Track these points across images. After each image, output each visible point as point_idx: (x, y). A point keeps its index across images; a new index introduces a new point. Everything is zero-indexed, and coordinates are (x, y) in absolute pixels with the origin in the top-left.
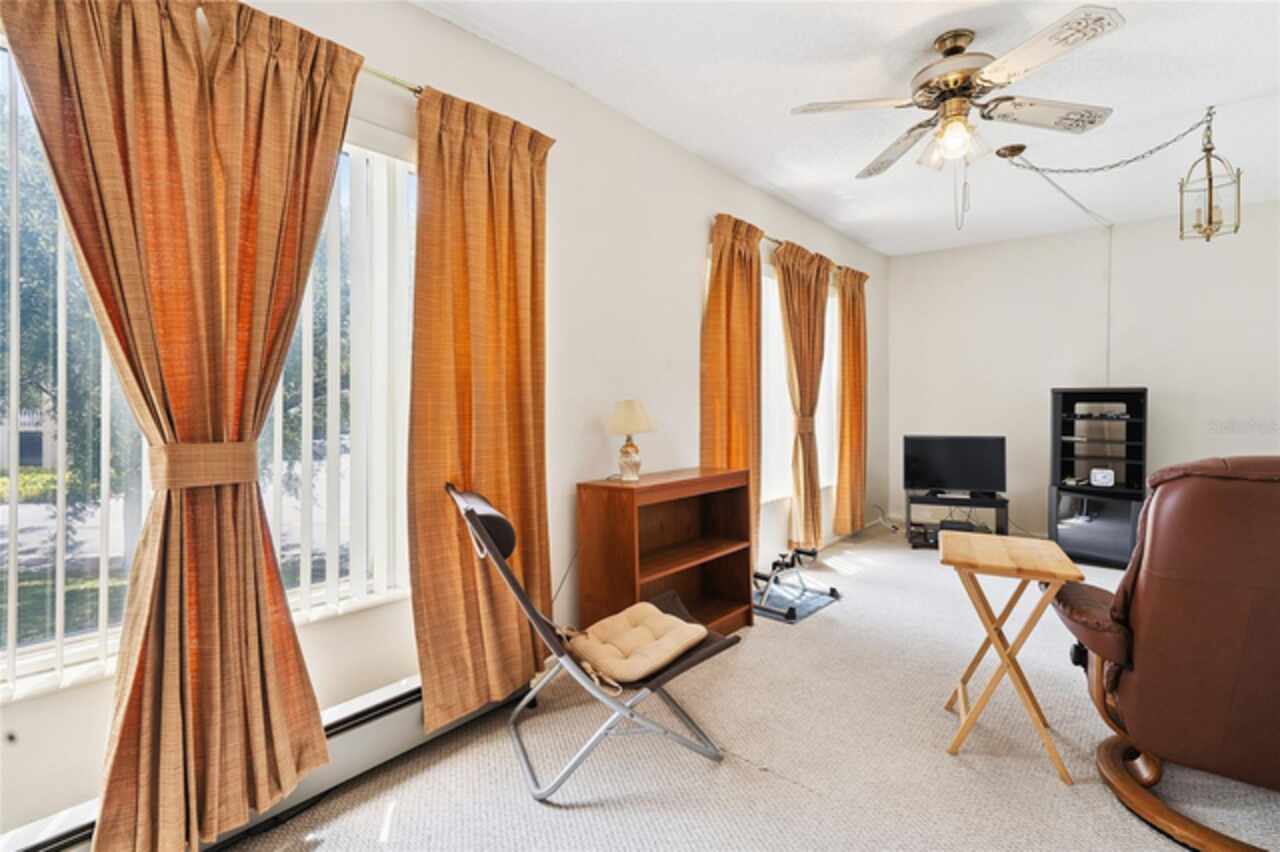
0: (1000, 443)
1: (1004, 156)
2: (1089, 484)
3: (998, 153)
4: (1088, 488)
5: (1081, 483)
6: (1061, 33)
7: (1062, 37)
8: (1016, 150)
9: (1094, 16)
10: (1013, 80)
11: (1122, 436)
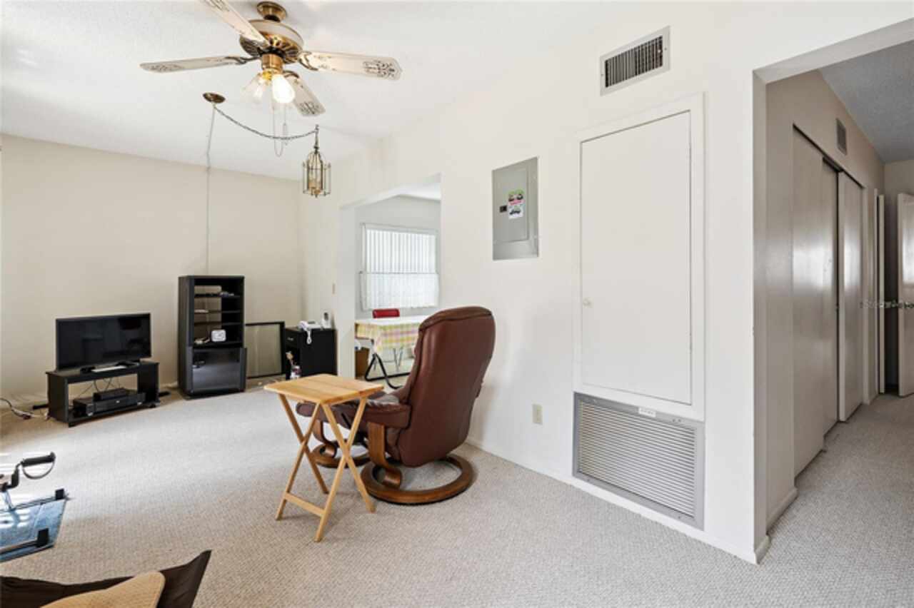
0: (146, 317)
1: (209, 100)
2: (211, 341)
3: (205, 96)
4: (211, 344)
5: (206, 342)
6: (371, 63)
7: (370, 66)
8: (218, 99)
9: (392, 67)
10: (320, 69)
11: (219, 308)
